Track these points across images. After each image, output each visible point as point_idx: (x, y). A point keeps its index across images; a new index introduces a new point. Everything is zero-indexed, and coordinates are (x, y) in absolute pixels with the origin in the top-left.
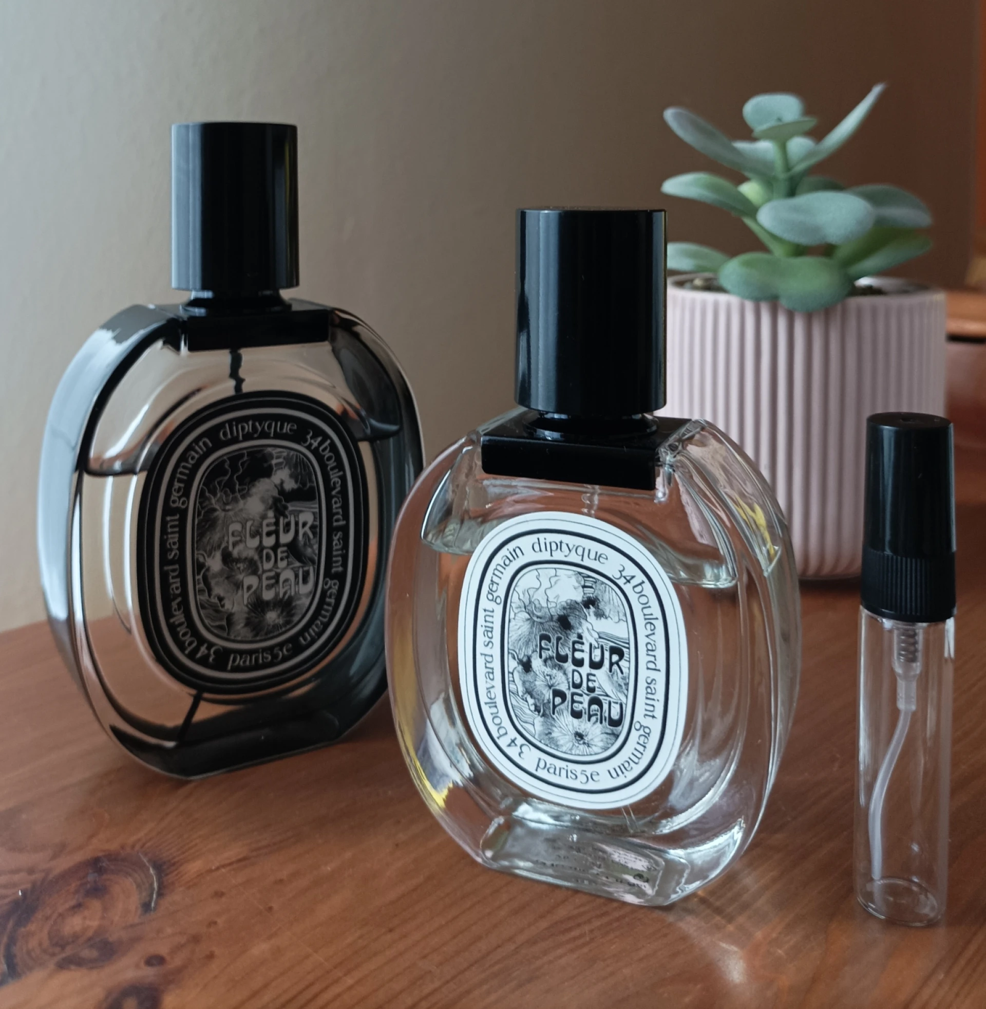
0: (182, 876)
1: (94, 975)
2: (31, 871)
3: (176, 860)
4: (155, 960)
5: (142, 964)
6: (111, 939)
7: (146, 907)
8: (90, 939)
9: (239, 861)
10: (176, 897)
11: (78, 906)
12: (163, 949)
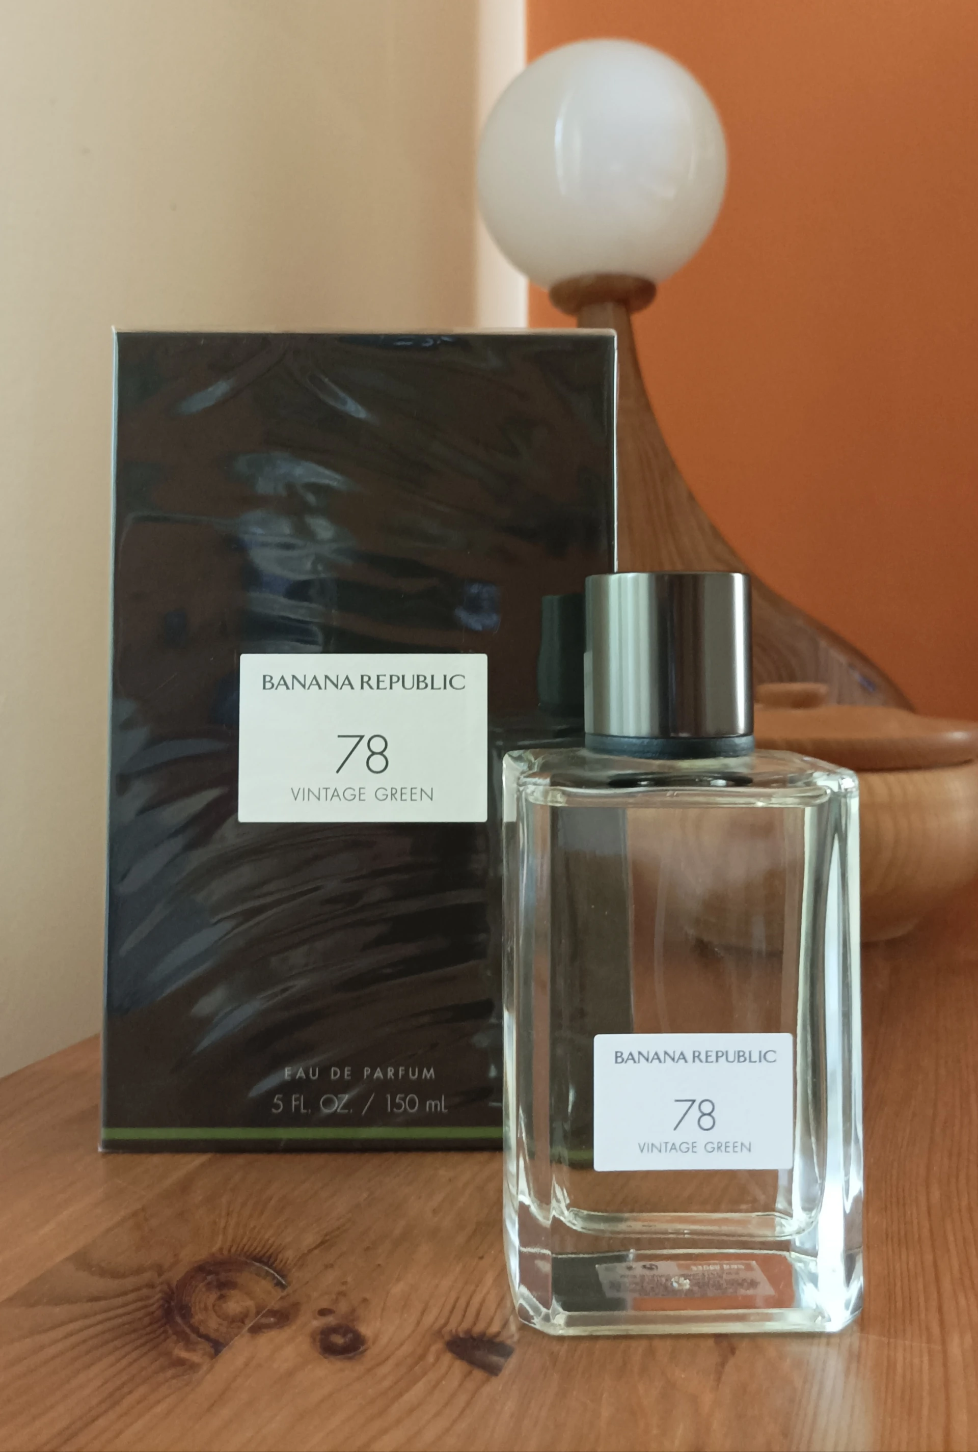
0: (286, 1263)
1: (288, 1331)
2: (151, 1286)
3: (269, 1253)
4: (323, 1312)
5: (318, 1315)
7: (279, 1284)
8: (258, 1313)
9: (322, 1243)
10: (296, 1275)
11: (222, 1297)
12: (324, 1304)
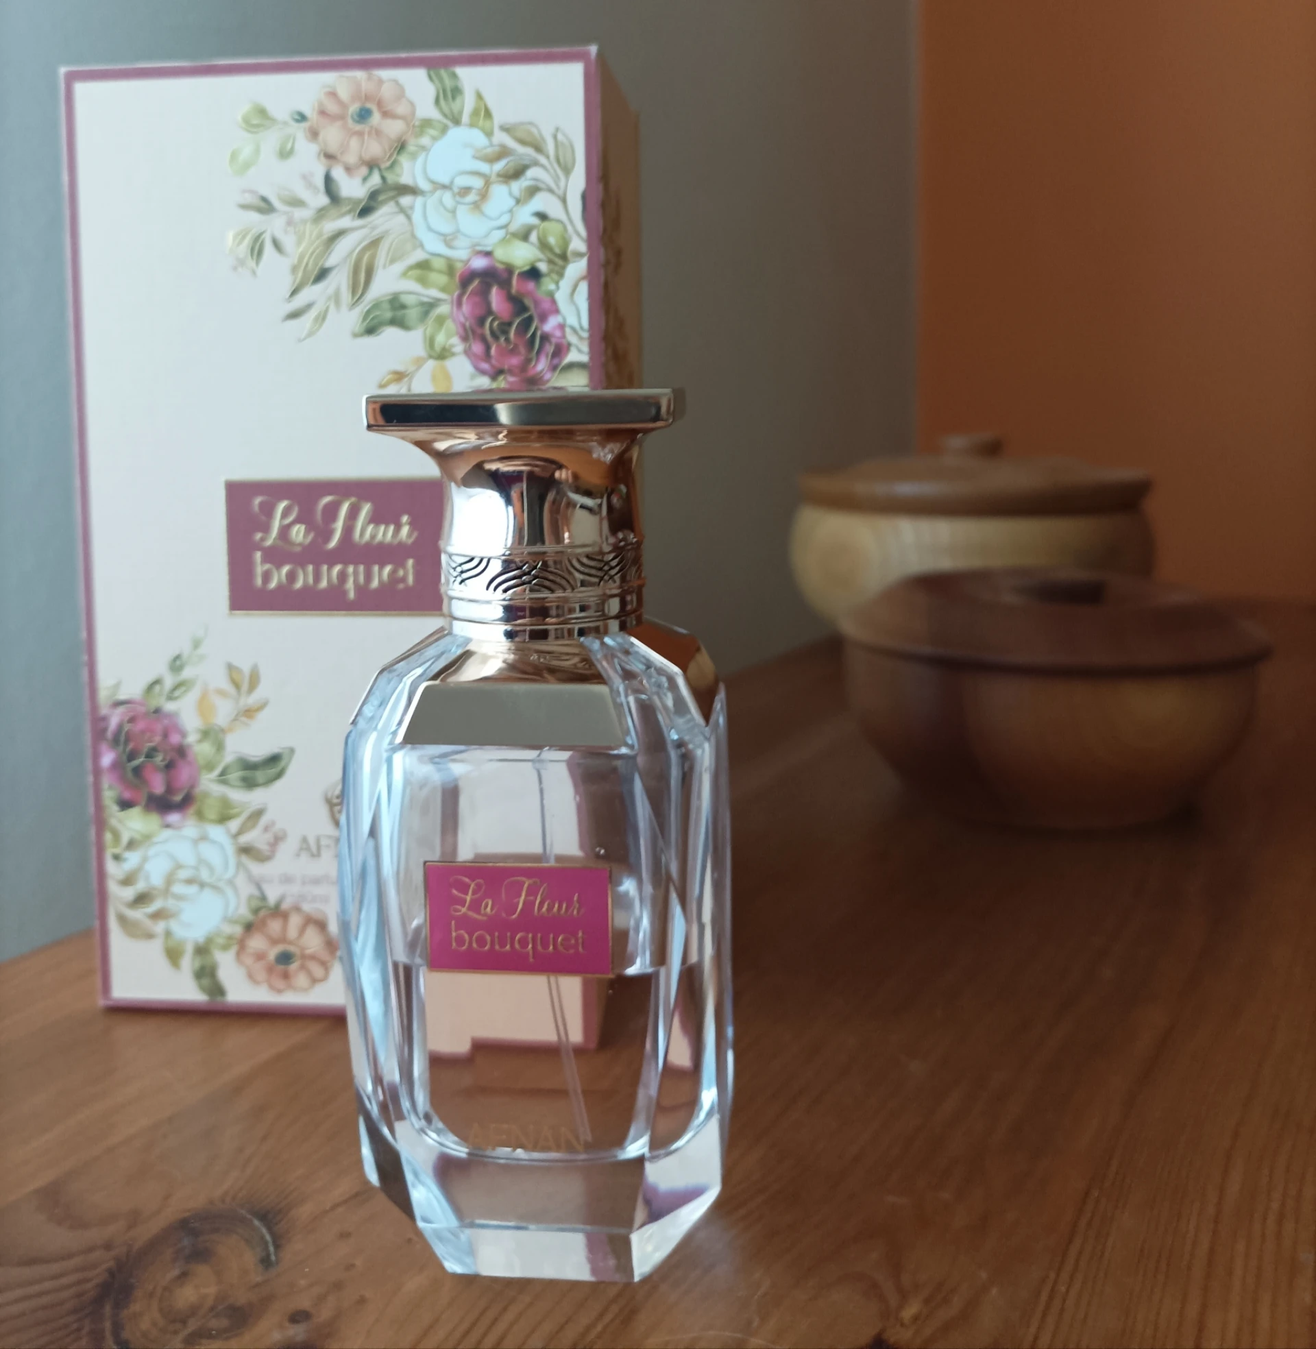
3: (280, 1206)
4: (297, 1317)
5: (287, 1324)
6: (239, 1302)
7: (266, 1262)
8: (212, 1309)
9: (354, 1196)
10: (296, 1247)
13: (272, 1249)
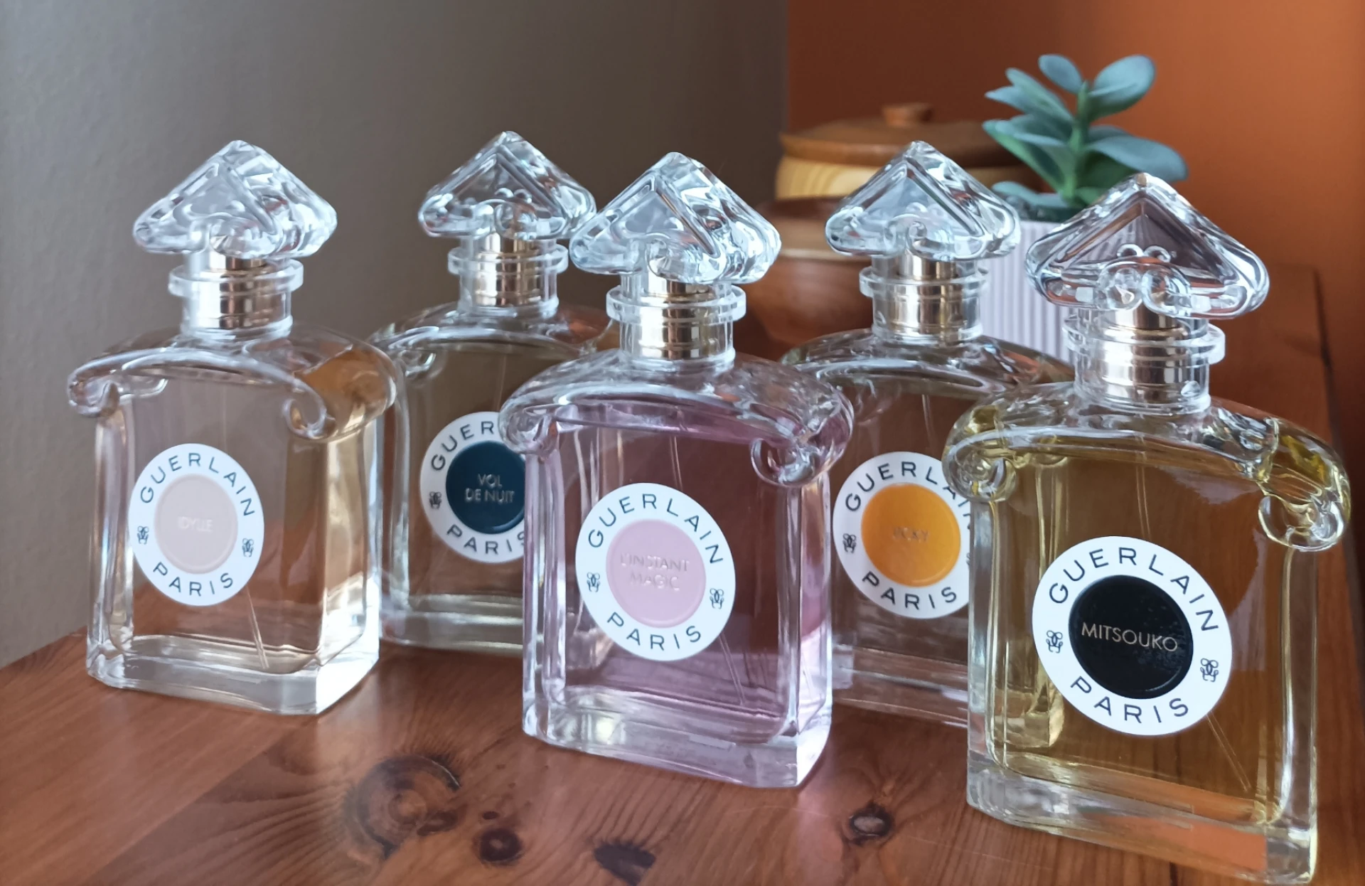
0: (462, 763)
1: (452, 834)
2: (336, 783)
3: (447, 752)
4: (488, 815)
5: (483, 819)
6: (445, 811)
7: (452, 786)
8: (428, 815)
9: (498, 742)
10: (469, 777)
11: (398, 797)
12: (489, 807)
13: (453, 778)
